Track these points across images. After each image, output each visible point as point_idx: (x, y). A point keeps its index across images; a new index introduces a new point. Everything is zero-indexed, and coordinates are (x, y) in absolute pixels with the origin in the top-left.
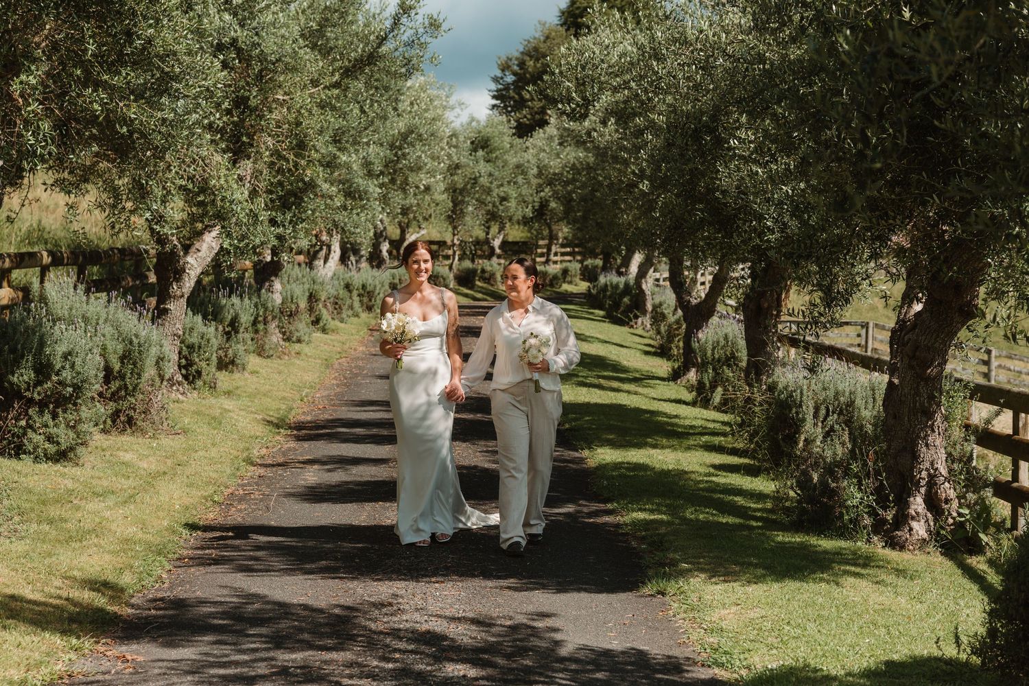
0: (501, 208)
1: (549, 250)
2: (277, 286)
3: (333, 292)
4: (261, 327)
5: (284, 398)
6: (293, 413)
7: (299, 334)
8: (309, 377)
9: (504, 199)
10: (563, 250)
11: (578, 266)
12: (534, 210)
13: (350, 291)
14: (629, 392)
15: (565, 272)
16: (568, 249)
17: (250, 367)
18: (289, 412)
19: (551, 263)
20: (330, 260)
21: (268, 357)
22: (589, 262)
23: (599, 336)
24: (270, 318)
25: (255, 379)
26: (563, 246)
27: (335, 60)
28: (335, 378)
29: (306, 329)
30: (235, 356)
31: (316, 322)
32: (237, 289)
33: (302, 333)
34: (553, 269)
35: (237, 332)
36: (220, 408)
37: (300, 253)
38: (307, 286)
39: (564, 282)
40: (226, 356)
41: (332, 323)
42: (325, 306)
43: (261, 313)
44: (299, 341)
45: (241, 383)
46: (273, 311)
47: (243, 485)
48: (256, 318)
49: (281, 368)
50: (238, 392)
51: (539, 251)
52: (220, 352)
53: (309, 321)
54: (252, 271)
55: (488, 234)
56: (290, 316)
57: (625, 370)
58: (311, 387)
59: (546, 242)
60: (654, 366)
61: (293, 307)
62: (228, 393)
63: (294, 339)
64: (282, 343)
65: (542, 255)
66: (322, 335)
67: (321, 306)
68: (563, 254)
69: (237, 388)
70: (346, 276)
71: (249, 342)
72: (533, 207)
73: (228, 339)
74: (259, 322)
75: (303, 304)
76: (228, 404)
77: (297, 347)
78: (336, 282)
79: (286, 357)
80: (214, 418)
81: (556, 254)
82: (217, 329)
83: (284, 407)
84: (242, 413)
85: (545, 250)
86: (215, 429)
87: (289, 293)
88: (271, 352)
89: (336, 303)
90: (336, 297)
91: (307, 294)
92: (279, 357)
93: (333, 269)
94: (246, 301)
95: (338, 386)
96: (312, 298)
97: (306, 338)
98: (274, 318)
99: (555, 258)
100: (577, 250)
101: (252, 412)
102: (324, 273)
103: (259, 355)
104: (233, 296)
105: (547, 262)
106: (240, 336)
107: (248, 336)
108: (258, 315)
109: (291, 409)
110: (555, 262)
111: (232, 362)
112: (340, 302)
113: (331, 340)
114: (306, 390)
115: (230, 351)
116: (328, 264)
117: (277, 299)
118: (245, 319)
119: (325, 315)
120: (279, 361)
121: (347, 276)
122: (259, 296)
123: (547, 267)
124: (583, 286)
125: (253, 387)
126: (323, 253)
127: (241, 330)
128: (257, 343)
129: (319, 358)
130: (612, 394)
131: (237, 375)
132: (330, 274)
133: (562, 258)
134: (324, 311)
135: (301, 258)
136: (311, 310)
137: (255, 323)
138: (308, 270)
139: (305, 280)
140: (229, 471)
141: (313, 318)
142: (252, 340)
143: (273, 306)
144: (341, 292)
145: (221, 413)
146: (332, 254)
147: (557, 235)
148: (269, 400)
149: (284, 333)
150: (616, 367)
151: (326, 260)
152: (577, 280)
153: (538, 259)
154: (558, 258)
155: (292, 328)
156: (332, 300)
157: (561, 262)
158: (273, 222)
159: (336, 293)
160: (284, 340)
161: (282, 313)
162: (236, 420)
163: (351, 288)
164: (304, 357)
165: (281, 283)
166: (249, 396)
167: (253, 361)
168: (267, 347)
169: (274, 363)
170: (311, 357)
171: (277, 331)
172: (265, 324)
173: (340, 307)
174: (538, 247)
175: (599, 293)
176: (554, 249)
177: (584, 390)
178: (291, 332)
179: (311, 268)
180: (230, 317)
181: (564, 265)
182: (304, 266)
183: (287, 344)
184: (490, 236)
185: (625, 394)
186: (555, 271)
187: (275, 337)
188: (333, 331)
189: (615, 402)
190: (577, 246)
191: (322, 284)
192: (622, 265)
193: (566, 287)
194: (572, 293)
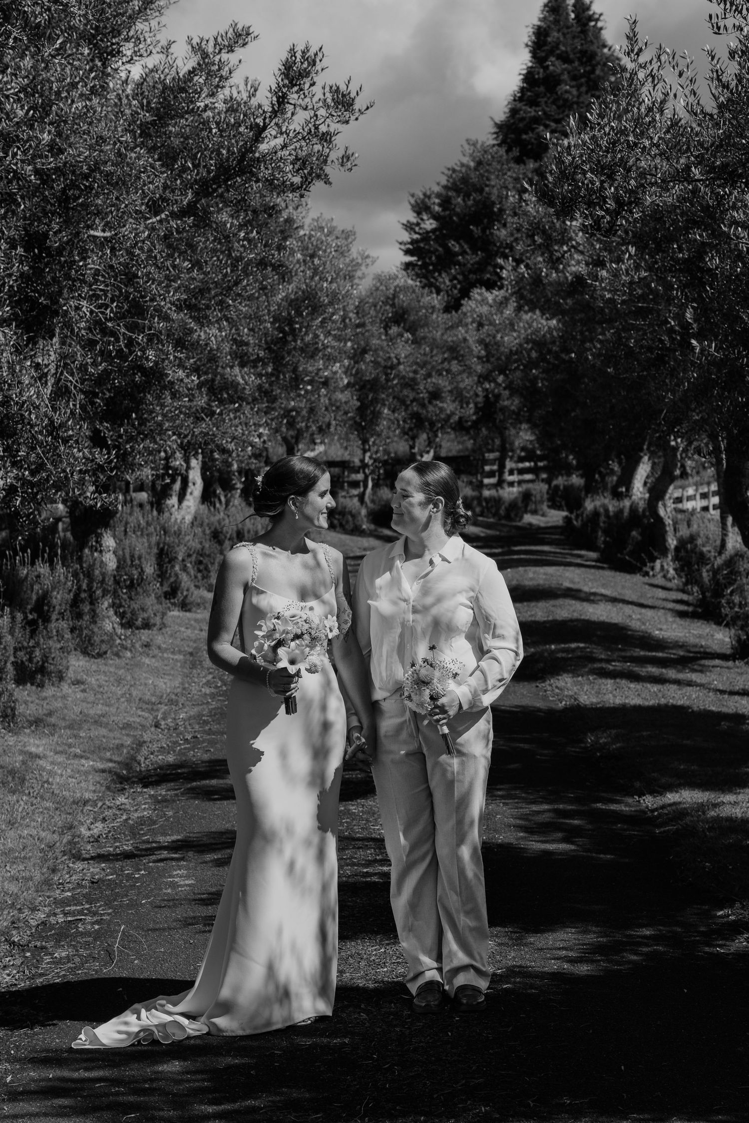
0: (431, 408)
1: (502, 466)
2: (109, 541)
3: (195, 545)
4: (86, 608)
5: (127, 726)
6: (144, 751)
7: (146, 615)
8: (166, 685)
9: (435, 395)
10: (521, 465)
11: (544, 487)
12: (477, 409)
13: (220, 543)
14: (678, 682)
15: (527, 496)
16: (527, 464)
17: (71, 674)
18: (138, 751)
19: (505, 485)
20: (188, 496)
21: (100, 655)
22: (560, 481)
23: (603, 591)
24: (99, 592)
25: (79, 695)
26: (521, 460)
27: (184, 169)
28: (208, 684)
29: (157, 607)
30: (45, 659)
31: (172, 593)
32: (44, 551)
33: (150, 612)
34: (510, 493)
35: (47, 620)
36: (22, 752)
37: (140, 488)
38: (154, 539)
39: (526, 512)
40: (30, 660)
41: (196, 592)
42: (184, 569)
43: (84, 587)
44: (147, 625)
45: (58, 704)
46: (103, 581)
47: (64, 902)
48: (77, 595)
49: (121, 672)
50: (53, 720)
51: (487, 468)
52: (20, 654)
53: (160, 592)
54: (67, 520)
55: (412, 447)
56: (131, 586)
57: (660, 644)
58: (171, 702)
59: (497, 454)
60: (700, 636)
61: (135, 573)
62: (37, 723)
63: (139, 622)
64: (119, 631)
65: (491, 474)
66: (181, 614)
67: (177, 568)
68: (521, 472)
69: (50, 714)
70: (212, 519)
71: (68, 636)
72: (476, 404)
73: (33, 633)
74: (82, 601)
75: (150, 569)
76: (35, 744)
77: (145, 635)
78: (199, 530)
79: (129, 654)
80: (12, 772)
81: (511, 472)
82: (13, 618)
83: (128, 741)
84: (60, 759)
85: (495, 467)
86: (14, 792)
87: (127, 551)
88: (104, 647)
89: (200, 562)
90: (201, 553)
91: (155, 551)
92: (117, 655)
93: (193, 510)
94: (60, 570)
95: (213, 696)
96: (164, 556)
97: (158, 620)
98: (105, 593)
99: (510, 478)
100: (541, 464)
101: (76, 756)
102: (179, 517)
103: (85, 653)
104: (39, 562)
105: (500, 483)
106: (53, 625)
107: (63, 625)
108: (79, 588)
109: (141, 744)
110: (511, 484)
111: (42, 670)
112: (205, 560)
113: (196, 620)
114: (163, 708)
115: (37, 653)
116: (185, 504)
117: (110, 561)
118: (59, 598)
119: (185, 580)
120: (118, 661)
121: (214, 519)
122: (80, 560)
123: (501, 491)
124: (556, 517)
125: (77, 709)
126: (177, 486)
127: (54, 617)
128: (80, 635)
129: (180, 652)
130: (655, 688)
131: (49, 691)
132: (189, 518)
133: (521, 477)
134: (184, 577)
135: (144, 496)
136: (162, 575)
137: (76, 602)
138: (155, 513)
139: (151, 529)
140: (38, 876)
141: (166, 588)
142: (72, 630)
143: (103, 575)
144: (207, 546)
145: (24, 763)
146: (191, 488)
147: (512, 444)
148: (103, 731)
149: (122, 616)
150: (647, 642)
151: (182, 497)
152: (545, 507)
153: (486, 481)
154: (514, 478)
155: (135, 606)
156: (194, 558)
157: (520, 483)
158: (98, 440)
159: (199, 546)
160: (122, 625)
161: (117, 582)
162: (50, 773)
163: (222, 537)
164: (156, 652)
165: (114, 537)
166: (70, 727)
167: (77, 664)
168: (97, 639)
169: (111, 665)
170: (166, 650)
171: (111, 612)
172: (92, 603)
173: (206, 569)
174: (486, 462)
175: (584, 525)
176: (509, 465)
177: (609, 683)
178: (133, 613)
179: (160, 511)
180: (34, 597)
181: (525, 486)
182: (148, 507)
183: (129, 632)
184: (416, 450)
185: (674, 687)
186: (512, 497)
187: (109, 623)
188: (198, 605)
189: (663, 701)
190: (541, 458)
191: (178, 533)
192: (620, 483)
193: (529, 519)
194: (539, 528)
